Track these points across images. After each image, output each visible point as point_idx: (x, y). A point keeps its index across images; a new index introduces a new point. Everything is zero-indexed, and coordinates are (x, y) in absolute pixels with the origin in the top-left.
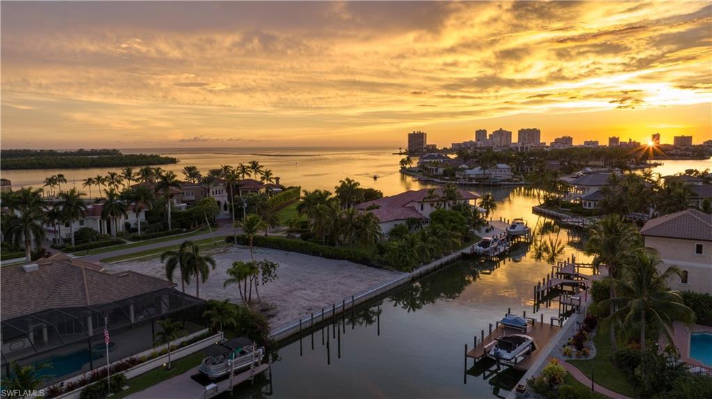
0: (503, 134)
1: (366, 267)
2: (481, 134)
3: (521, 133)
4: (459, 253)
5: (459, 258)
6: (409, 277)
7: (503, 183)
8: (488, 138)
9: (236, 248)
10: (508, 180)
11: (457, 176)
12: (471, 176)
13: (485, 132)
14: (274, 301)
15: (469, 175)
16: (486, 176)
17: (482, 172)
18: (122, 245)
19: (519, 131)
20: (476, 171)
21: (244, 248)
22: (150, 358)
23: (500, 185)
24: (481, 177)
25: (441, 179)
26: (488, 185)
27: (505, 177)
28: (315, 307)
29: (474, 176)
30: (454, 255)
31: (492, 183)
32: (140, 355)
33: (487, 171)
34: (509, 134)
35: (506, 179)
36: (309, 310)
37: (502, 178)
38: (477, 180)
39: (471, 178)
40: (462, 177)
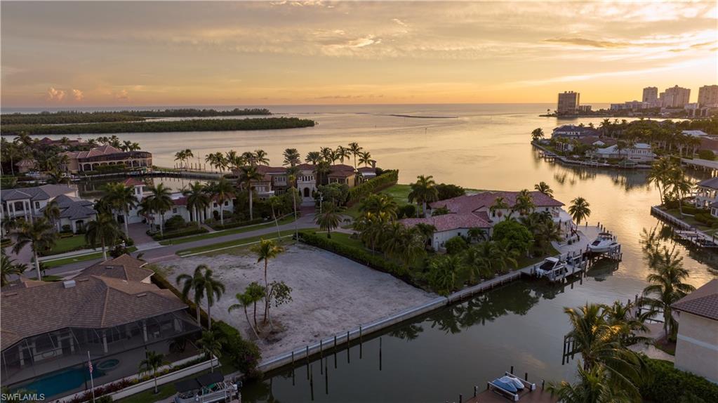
0: (679, 93)
1: (404, 284)
2: (650, 92)
3: (704, 91)
4: (518, 273)
5: (518, 278)
6: (443, 302)
7: (639, 166)
8: (659, 97)
9: (296, 248)
10: (647, 163)
11: (587, 155)
12: (604, 156)
13: (655, 90)
14: (290, 322)
15: (601, 154)
16: (622, 157)
17: (616, 152)
18: (205, 234)
19: (701, 89)
20: (610, 151)
21: (303, 248)
22: (140, 381)
23: (636, 168)
24: (615, 157)
25: (568, 158)
26: (620, 168)
27: (644, 159)
28: (324, 333)
29: (608, 156)
30: (512, 275)
31: (625, 167)
32: (132, 378)
33: (623, 151)
34: (687, 92)
35: (645, 161)
36: (316, 336)
37: (640, 160)
38: (609, 160)
39: (603, 159)
40: (592, 157)
